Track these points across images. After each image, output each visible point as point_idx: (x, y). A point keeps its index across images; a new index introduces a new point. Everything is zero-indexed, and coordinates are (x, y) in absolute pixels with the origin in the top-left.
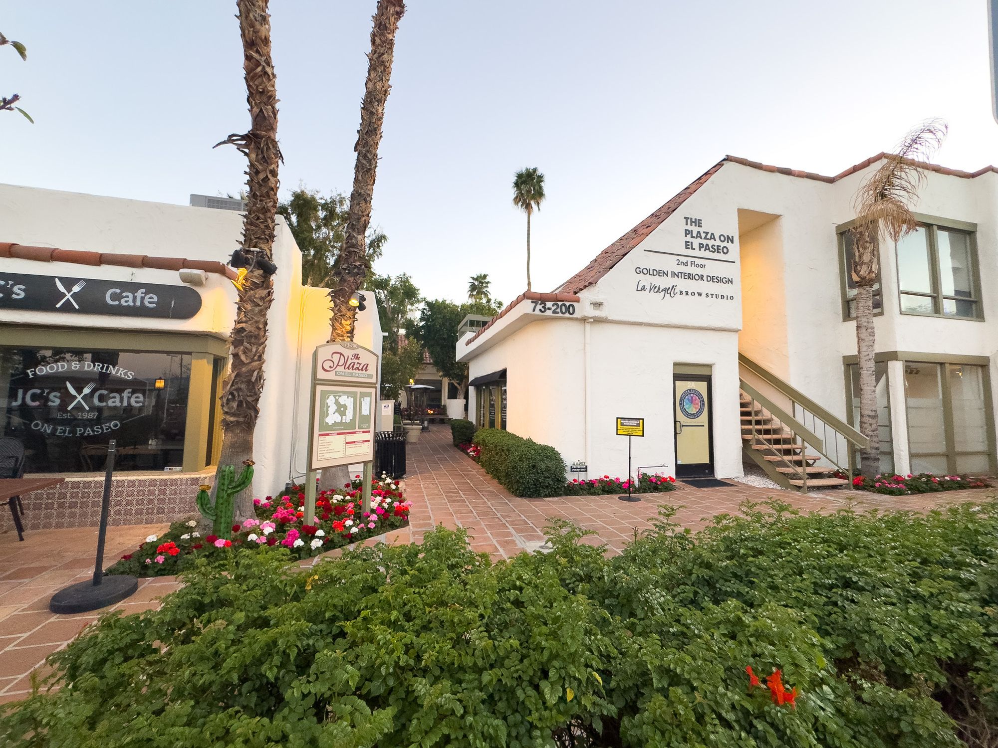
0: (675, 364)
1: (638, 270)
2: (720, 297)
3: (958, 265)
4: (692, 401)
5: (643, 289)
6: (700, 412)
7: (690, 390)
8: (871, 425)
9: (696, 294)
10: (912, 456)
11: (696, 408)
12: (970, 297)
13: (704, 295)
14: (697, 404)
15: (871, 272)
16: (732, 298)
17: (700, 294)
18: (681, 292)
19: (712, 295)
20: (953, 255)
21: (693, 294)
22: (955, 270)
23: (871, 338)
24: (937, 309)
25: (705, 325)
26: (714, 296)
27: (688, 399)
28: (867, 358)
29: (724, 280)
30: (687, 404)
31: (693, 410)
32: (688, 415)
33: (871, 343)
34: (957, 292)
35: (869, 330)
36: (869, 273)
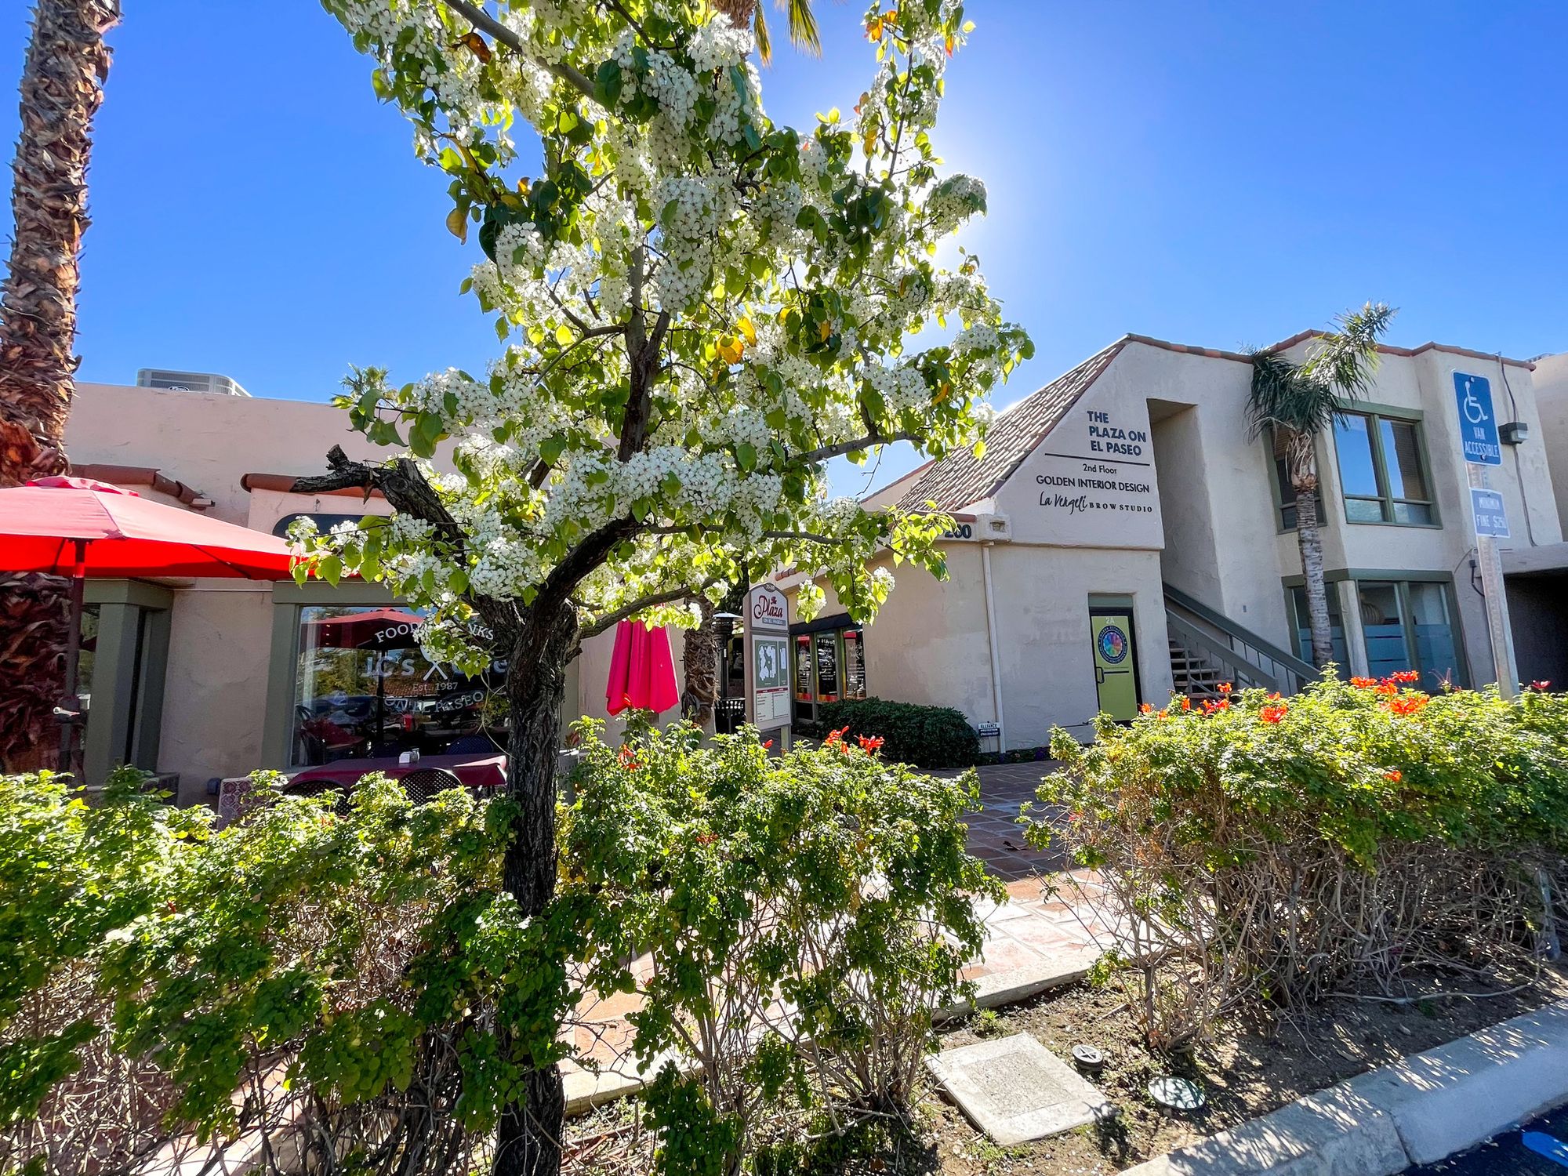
0: (1090, 595)
1: (1039, 479)
2: (1136, 509)
4: (1112, 641)
5: (1048, 502)
6: (1122, 656)
7: (1109, 627)
9: (1109, 506)
11: (1118, 650)
12: (1424, 500)
13: (1118, 507)
14: (1119, 645)
15: (1309, 473)
16: (1150, 509)
17: (1113, 507)
18: (1092, 505)
19: (1127, 506)
21: (1105, 506)
23: (1318, 554)
24: (1387, 516)
26: (1130, 508)
27: (1108, 639)
29: (1140, 487)
30: (1107, 645)
31: (1114, 652)
32: (1110, 659)
33: (1318, 561)
34: (1408, 494)
35: (1314, 545)
36: (1308, 476)
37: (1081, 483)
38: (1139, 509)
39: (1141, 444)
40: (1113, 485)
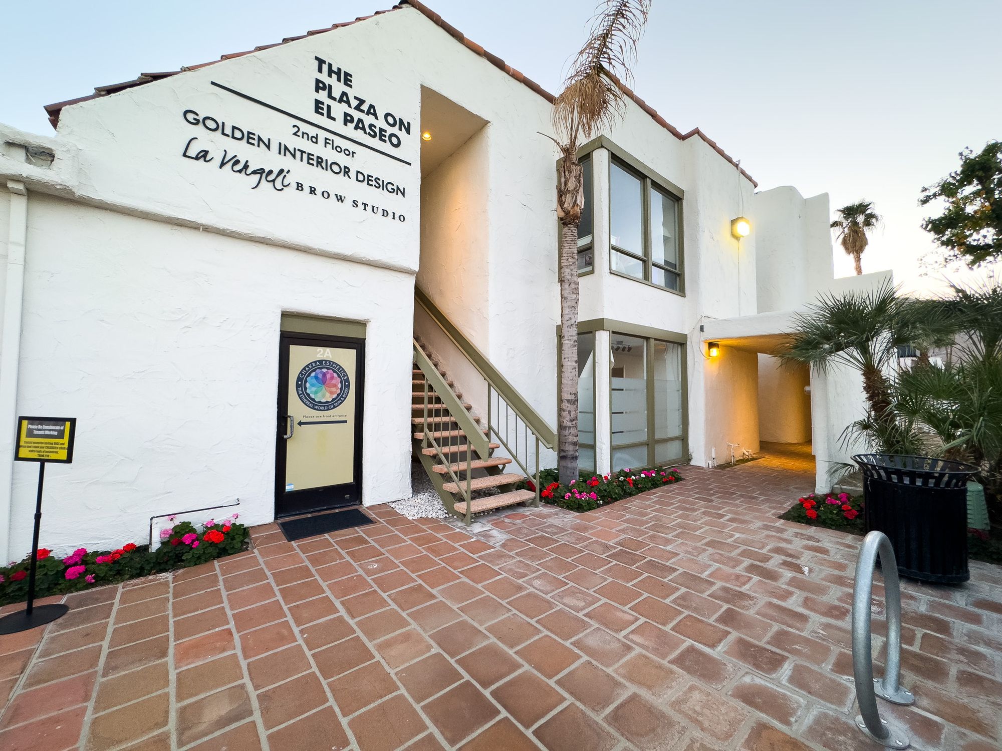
0: (285, 315)
1: (190, 117)
2: (380, 212)
3: (668, 235)
4: (323, 381)
5: (203, 155)
6: (339, 400)
7: (321, 362)
8: (570, 412)
9: (333, 197)
10: (614, 449)
11: (332, 393)
12: (676, 269)
13: (348, 202)
14: (335, 386)
15: (575, 204)
16: (402, 218)
17: (340, 199)
18: (300, 187)
19: (365, 205)
20: (665, 224)
21: (326, 195)
22: (666, 239)
23: (574, 296)
24: (647, 276)
25: (348, 252)
26: (369, 208)
27: (316, 377)
28: (569, 323)
29: (390, 187)
30: (312, 385)
31: (324, 395)
32: (315, 405)
33: (573, 303)
34: (666, 262)
35: (573, 286)
36: (573, 206)
37: (284, 150)
38: (385, 213)
39: (402, 134)
40: (347, 171)
